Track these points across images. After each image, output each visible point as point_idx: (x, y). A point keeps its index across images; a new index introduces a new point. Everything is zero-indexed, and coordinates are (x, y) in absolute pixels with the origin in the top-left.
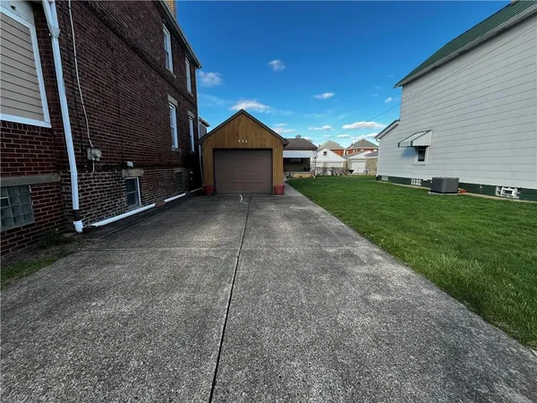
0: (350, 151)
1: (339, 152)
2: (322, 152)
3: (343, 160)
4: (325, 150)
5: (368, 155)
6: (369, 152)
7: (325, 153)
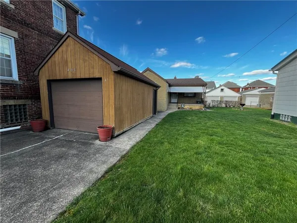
0: (246, 89)
1: (236, 89)
2: (220, 89)
3: (238, 95)
4: (223, 87)
5: (262, 91)
6: (263, 89)
7: (222, 90)
